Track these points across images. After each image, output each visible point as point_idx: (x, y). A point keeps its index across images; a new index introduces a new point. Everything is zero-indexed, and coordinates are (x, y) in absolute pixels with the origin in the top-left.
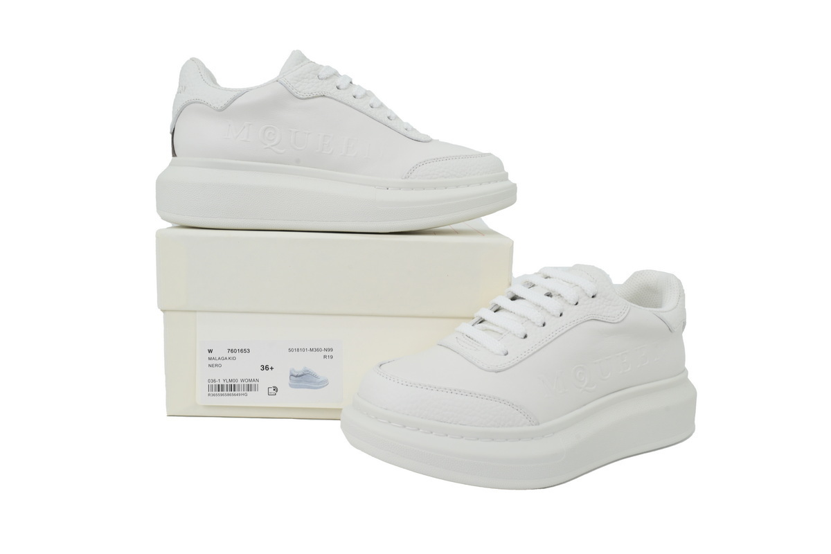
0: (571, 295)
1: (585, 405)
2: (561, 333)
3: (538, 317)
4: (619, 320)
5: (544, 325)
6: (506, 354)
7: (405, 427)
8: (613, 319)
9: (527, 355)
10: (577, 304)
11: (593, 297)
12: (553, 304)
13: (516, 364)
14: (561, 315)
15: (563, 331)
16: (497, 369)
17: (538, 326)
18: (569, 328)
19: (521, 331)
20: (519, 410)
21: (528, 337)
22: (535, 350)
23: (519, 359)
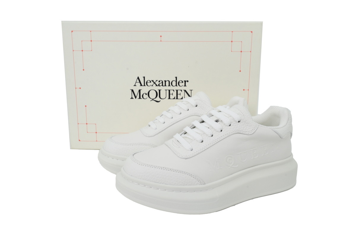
0: (227, 121)
1: (232, 174)
2: (220, 140)
3: (209, 132)
4: (251, 133)
5: (212, 136)
6: (192, 150)
7: (139, 184)
8: (249, 132)
9: (202, 151)
10: (230, 125)
11: (239, 122)
12: (218, 126)
13: (196, 155)
14: (221, 131)
15: (221, 139)
16: (186, 157)
17: (209, 136)
18: (224, 137)
19: (200, 138)
20: (195, 177)
21: (203, 142)
22: (206, 148)
23: (198, 153)
